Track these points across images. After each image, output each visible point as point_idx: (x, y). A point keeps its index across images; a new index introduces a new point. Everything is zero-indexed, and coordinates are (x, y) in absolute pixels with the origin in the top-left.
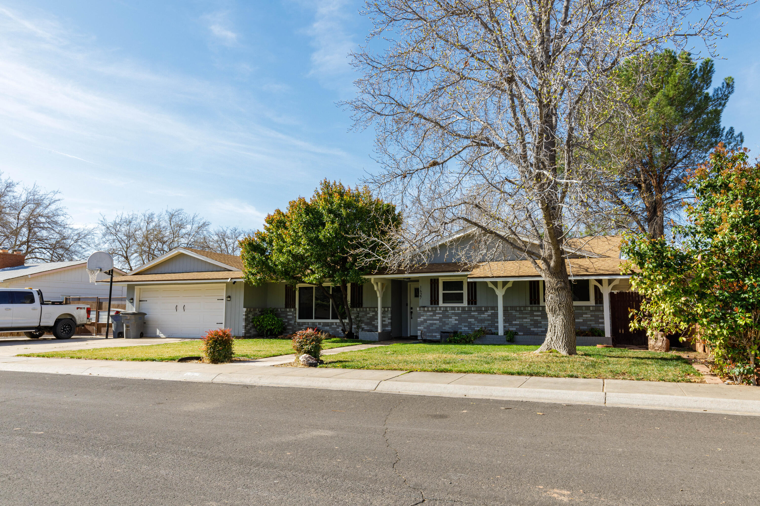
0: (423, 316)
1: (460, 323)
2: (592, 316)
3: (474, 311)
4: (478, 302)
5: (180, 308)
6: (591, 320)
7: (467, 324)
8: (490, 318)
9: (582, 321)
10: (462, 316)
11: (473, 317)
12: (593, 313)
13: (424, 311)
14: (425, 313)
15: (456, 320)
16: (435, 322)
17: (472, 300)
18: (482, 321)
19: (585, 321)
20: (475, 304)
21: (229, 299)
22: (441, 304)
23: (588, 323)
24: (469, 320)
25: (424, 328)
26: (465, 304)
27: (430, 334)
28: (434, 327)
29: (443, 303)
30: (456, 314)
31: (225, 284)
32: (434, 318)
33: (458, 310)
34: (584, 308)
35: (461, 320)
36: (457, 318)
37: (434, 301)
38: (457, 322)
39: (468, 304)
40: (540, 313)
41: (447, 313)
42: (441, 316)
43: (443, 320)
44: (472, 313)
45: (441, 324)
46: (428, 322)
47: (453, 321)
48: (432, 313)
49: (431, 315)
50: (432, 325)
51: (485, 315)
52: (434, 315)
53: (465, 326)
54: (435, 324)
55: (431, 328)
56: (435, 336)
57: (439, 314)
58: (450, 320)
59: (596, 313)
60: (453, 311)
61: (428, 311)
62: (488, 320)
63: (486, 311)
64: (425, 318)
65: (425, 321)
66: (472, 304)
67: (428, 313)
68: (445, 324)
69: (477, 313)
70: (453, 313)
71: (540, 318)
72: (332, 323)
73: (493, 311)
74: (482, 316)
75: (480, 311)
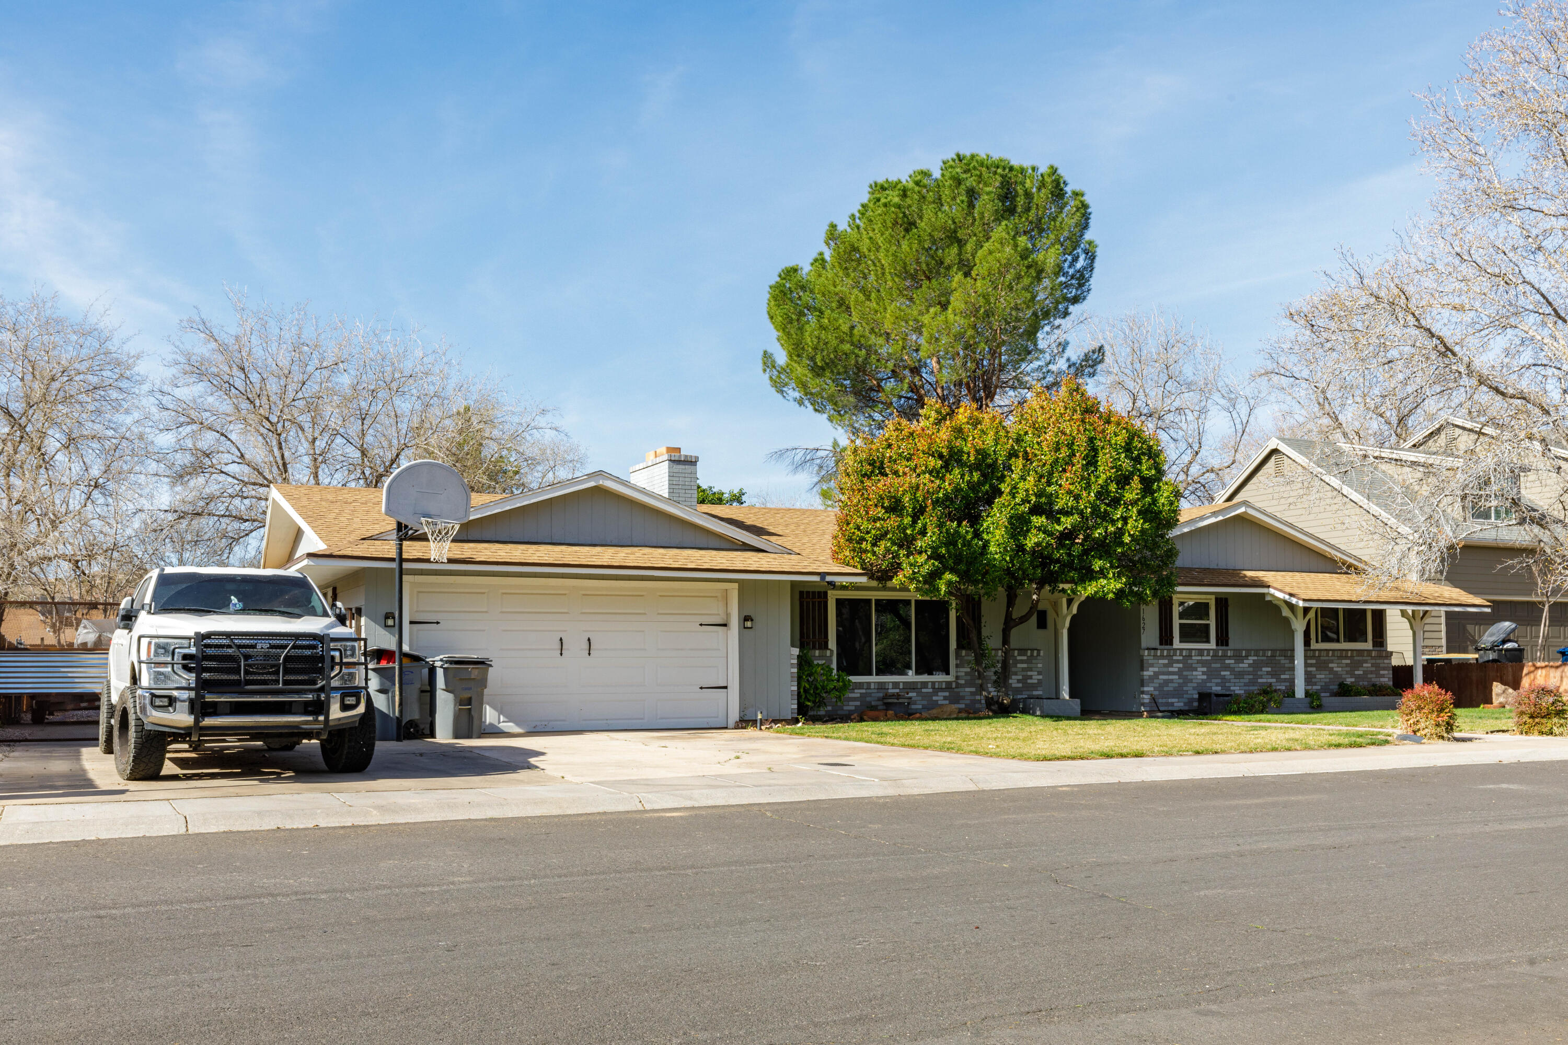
0: (1152, 665)
1: (1209, 679)
2: (1373, 665)
3: (1230, 658)
4: (1230, 642)
5: (576, 646)
6: (1372, 672)
7: (1219, 681)
8: (1251, 669)
9: (1361, 673)
10: (1213, 665)
11: (1227, 667)
12: (1374, 661)
13: (1155, 656)
14: (1156, 661)
15: (1204, 673)
16: (1171, 677)
17: (1223, 640)
18: (1240, 675)
19: (1365, 673)
20: (1227, 645)
21: (749, 624)
22: (1177, 644)
23: (1369, 676)
24: (1223, 673)
25: (1155, 689)
26: (1212, 645)
27: (1164, 700)
28: (1170, 688)
29: (1181, 642)
30: (1203, 663)
31: (736, 585)
32: (1171, 669)
33: (1208, 655)
34: (1365, 653)
35: (1211, 674)
36: (1205, 669)
37: (1166, 638)
38: (1205, 677)
39: (1217, 645)
40: (1314, 661)
41: (1189, 661)
42: (1181, 665)
43: (1185, 673)
44: (1227, 662)
45: (1181, 681)
46: (1161, 677)
47: (1199, 674)
48: (1166, 661)
49: (1165, 665)
50: (1167, 682)
51: (1244, 665)
52: (1170, 665)
53: (1217, 685)
54: (1172, 681)
55: (1165, 689)
56: (1172, 704)
57: (1178, 662)
58: (1194, 673)
59: (1378, 661)
60: (1199, 658)
61: (1162, 657)
62: (1249, 673)
63: (1247, 657)
64: (1156, 669)
65: (1156, 675)
66: (1222, 645)
67: (1161, 661)
68: (1187, 681)
69: (1233, 661)
70: (1198, 662)
71: (1314, 669)
72: (925, 684)
73: (1256, 658)
74: (1241, 665)
75: (1238, 657)
